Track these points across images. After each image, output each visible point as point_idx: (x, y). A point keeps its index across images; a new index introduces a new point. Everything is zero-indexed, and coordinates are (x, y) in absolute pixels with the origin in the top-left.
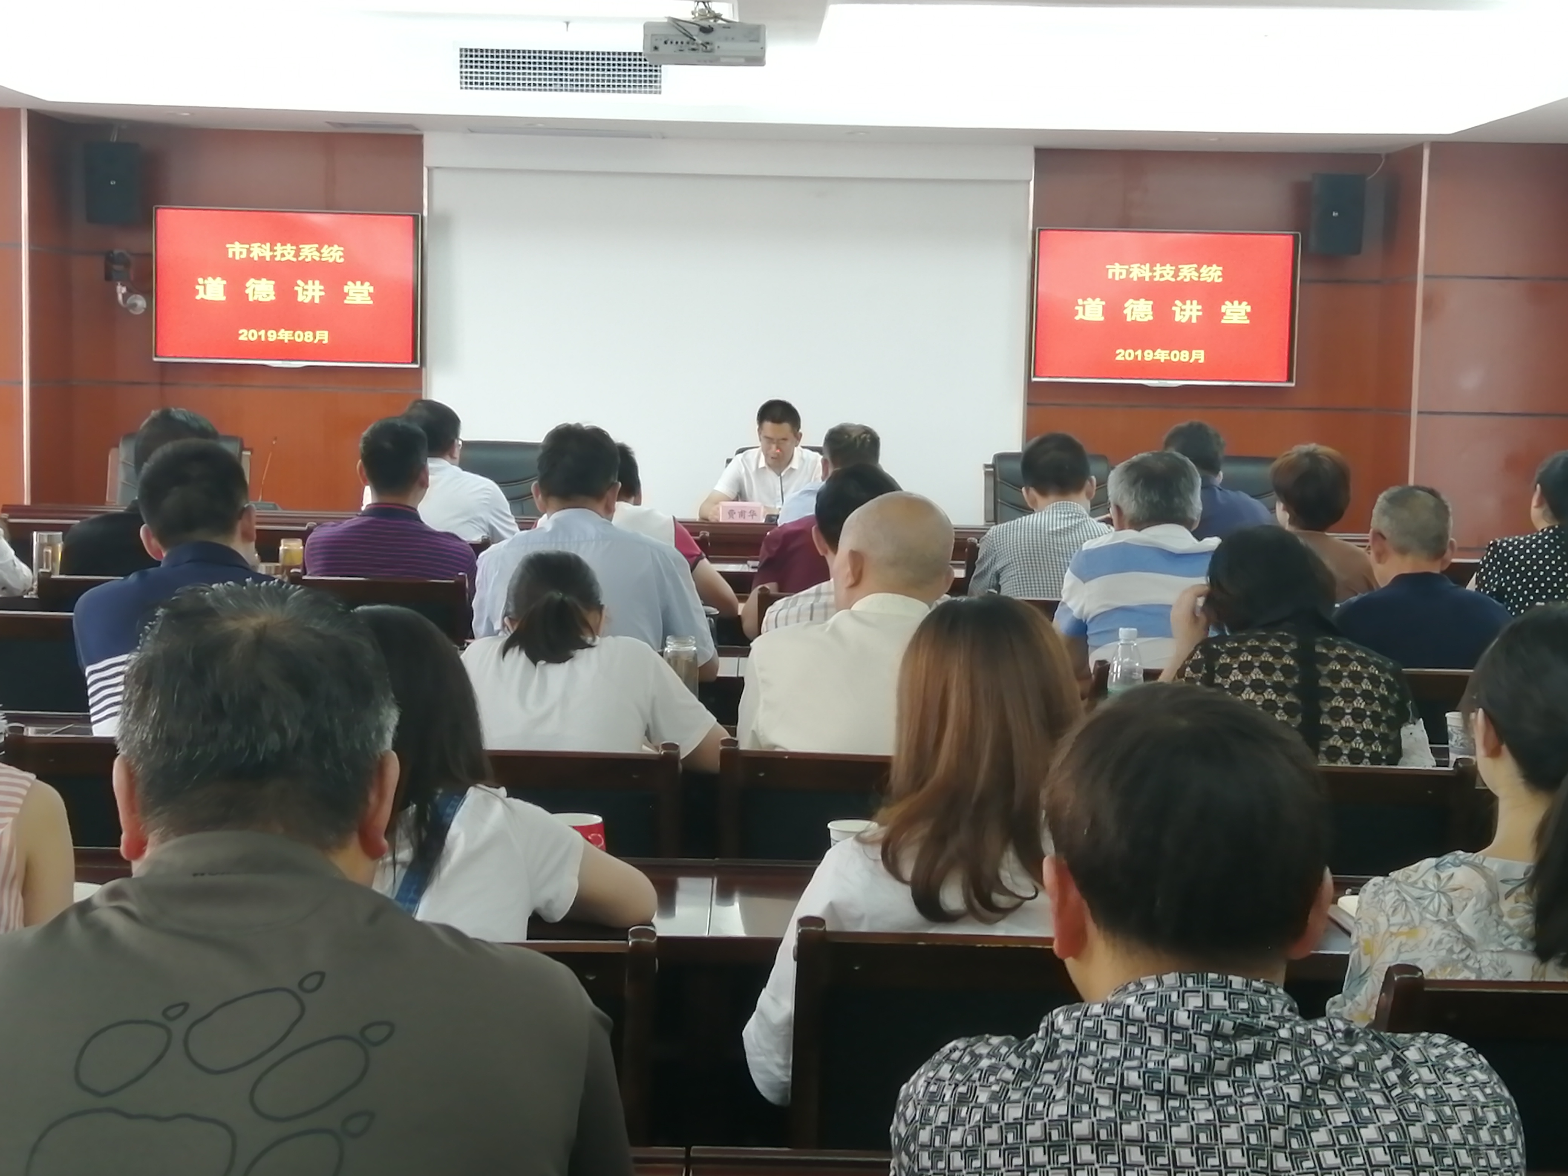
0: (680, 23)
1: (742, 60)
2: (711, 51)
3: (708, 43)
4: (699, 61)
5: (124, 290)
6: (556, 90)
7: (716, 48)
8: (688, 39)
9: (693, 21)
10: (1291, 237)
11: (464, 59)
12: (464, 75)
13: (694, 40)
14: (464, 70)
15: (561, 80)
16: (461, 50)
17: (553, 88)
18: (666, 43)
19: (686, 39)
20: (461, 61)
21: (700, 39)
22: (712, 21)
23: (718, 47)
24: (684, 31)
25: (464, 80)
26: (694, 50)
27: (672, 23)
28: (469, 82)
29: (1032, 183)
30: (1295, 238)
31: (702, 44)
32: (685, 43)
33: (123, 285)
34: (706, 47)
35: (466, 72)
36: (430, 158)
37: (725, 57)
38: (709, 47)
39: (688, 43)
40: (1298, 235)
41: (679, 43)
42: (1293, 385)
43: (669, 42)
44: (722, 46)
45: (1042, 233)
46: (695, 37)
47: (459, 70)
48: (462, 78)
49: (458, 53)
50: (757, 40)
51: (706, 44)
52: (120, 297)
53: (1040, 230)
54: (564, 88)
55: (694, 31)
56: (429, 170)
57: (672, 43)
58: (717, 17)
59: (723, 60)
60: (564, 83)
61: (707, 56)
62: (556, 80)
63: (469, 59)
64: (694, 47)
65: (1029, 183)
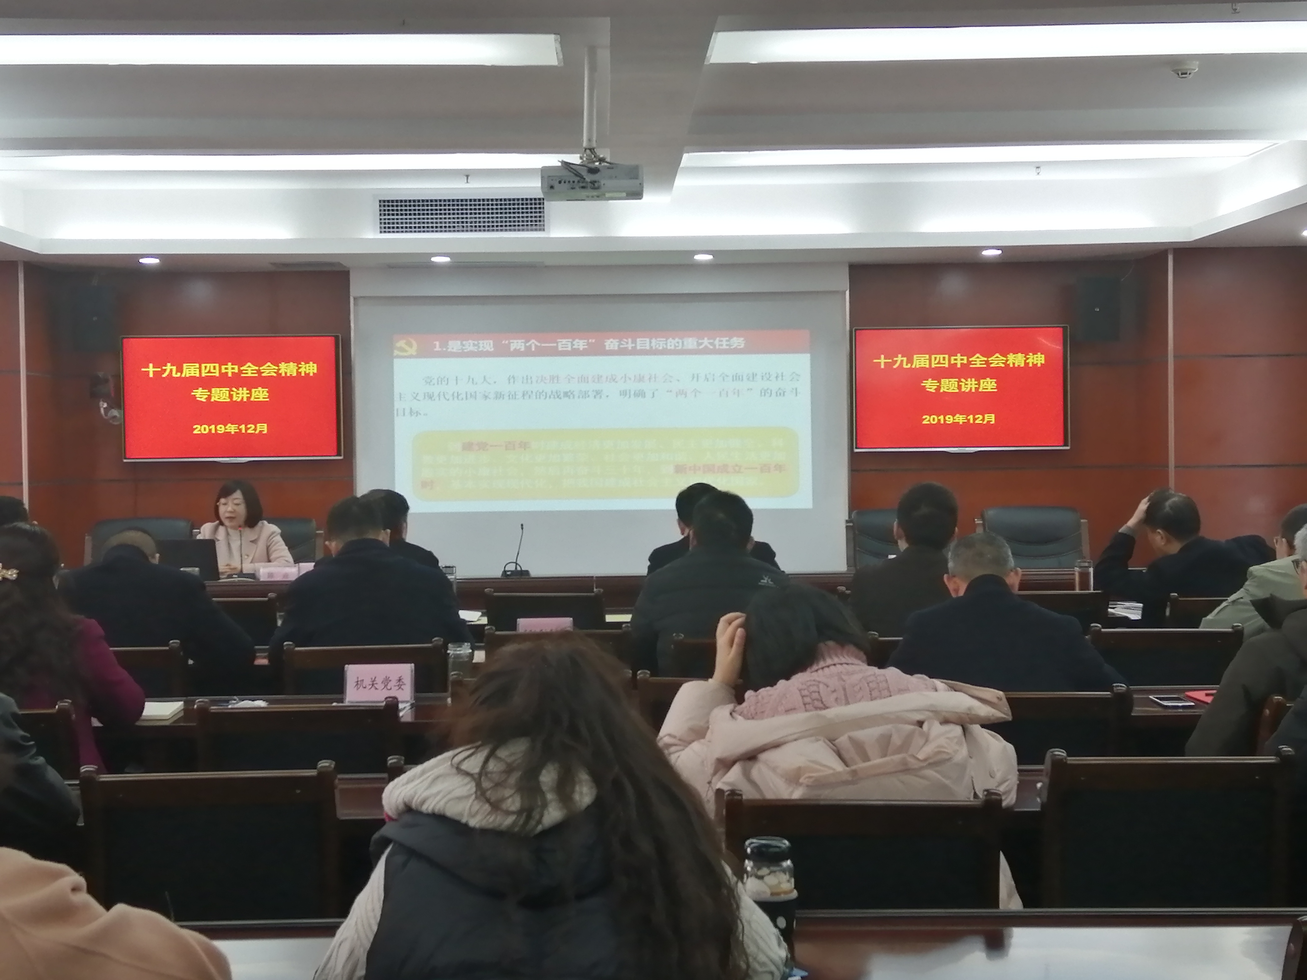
0: (571, 166)
1: (624, 194)
2: (598, 188)
3: (595, 182)
4: (588, 197)
5: (105, 405)
6: (458, 231)
7: (602, 185)
8: (579, 178)
9: (581, 164)
10: (1061, 329)
11: (382, 208)
12: (383, 221)
13: (585, 179)
14: (383, 217)
15: (463, 222)
16: (380, 201)
17: (456, 229)
18: (560, 182)
19: (576, 179)
20: (380, 210)
21: (589, 178)
22: (597, 164)
23: (604, 184)
24: (575, 172)
25: (383, 225)
26: (583, 187)
27: (565, 166)
28: (386, 227)
29: (848, 293)
30: (1065, 329)
31: (590, 182)
32: (576, 181)
33: (104, 401)
34: (594, 185)
35: (385, 219)
36: (355, 290)
37: (609, 192)
38: (596, 185)
39: (579, 182)
40: (1067, 327)
41: (571, 182)
42: (1068, 448)
43: (563, 182)
44: (605, 182)
45: (858, 332)
46: (585, 177)
47: (378, 217)
48: (381, 223)
49: (378, 204)
50: (636, 177)
51: (593, 182)
52: (102, 411)
53: (856, 330)
54: (465, 229)
55: (584, 173)
56: (355, 299)
57: (565, 182)
58: (602, 160)
59: (607, 195)
60: (465, 225)
61: (595, 193)
62: (458, 222)
63: (387, 208)
64: (584, 185)
65: (845, 294)
